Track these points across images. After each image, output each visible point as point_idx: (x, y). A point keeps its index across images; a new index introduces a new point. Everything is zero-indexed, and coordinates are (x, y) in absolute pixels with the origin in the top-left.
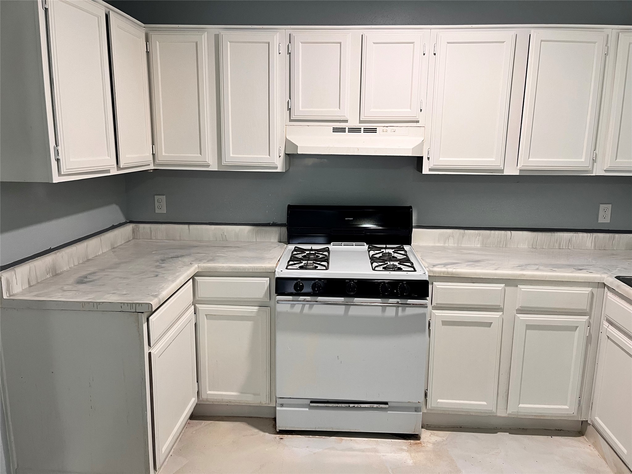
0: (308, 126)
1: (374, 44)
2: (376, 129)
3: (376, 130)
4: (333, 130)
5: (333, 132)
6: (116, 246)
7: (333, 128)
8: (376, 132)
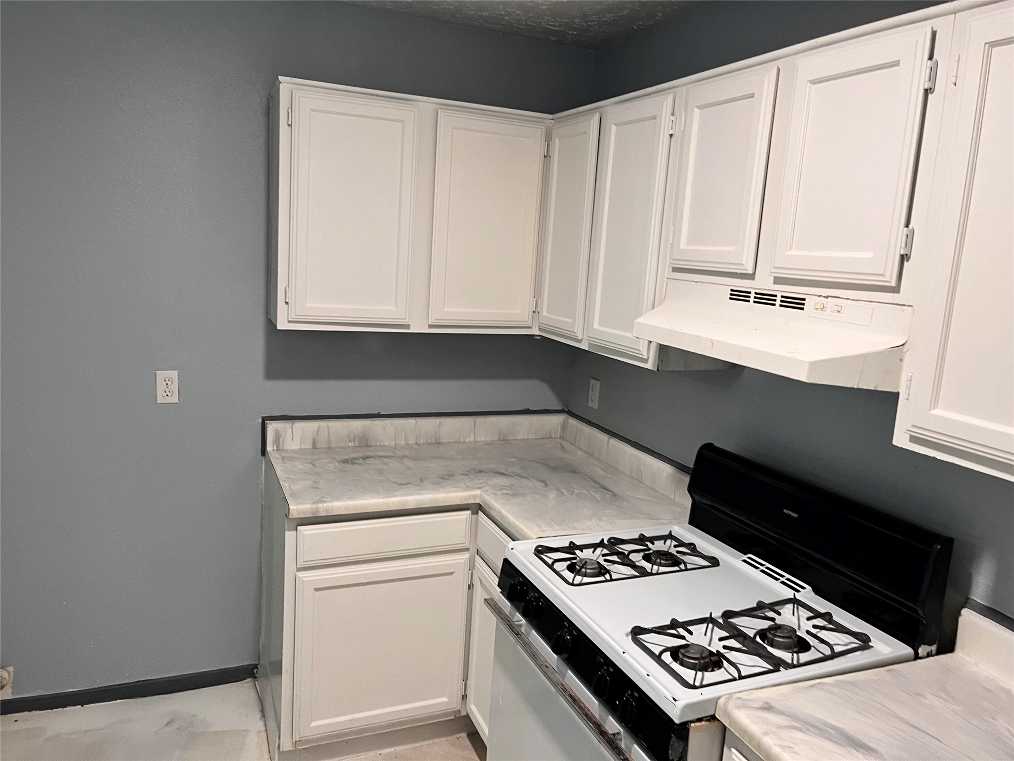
0: (696, 282)
1: (814, 83)
2: (804, 300)
3: (803, 304)
4: (731, 294)
5: (730, 298)
6: (507, 438)
7: (732, 290)
8: (802, 309)
